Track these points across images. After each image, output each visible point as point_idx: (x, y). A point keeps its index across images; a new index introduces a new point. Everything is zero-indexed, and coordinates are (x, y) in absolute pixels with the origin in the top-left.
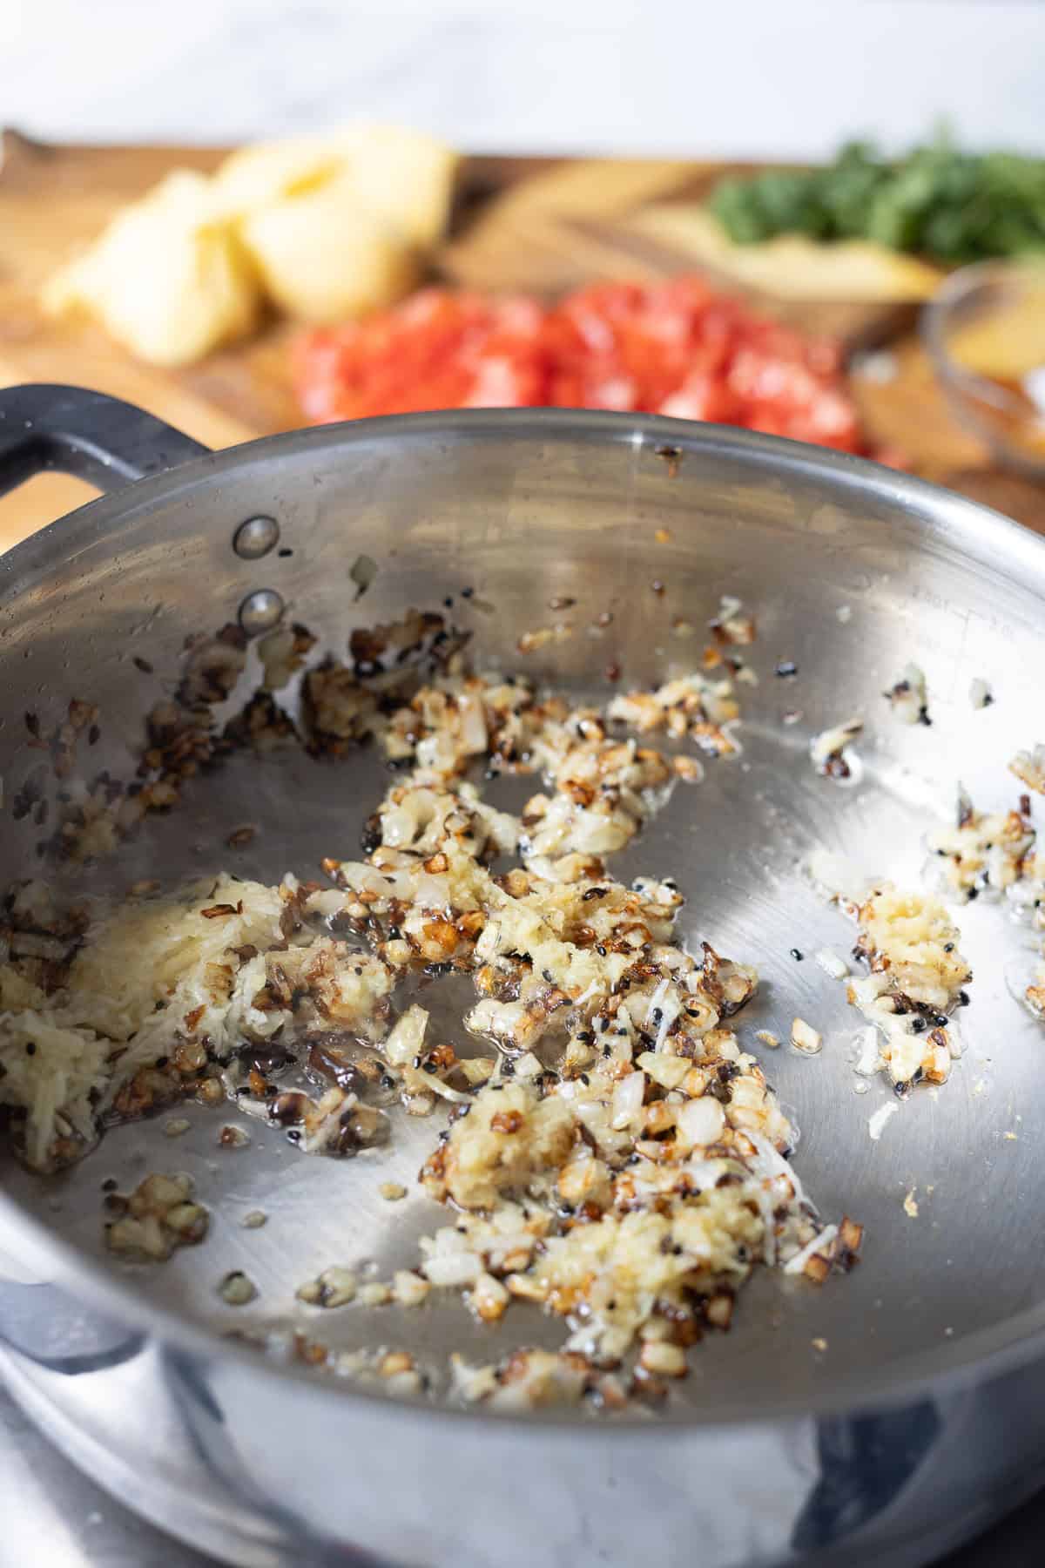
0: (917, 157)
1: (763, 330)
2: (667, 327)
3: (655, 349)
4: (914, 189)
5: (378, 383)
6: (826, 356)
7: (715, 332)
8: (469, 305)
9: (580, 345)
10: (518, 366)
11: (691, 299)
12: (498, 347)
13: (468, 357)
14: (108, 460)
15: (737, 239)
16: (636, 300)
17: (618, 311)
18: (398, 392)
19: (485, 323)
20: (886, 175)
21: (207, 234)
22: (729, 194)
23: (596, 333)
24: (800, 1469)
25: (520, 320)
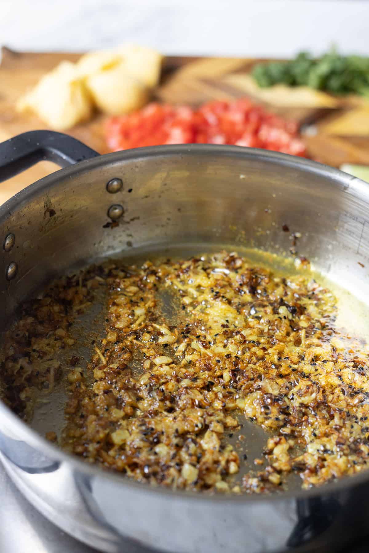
0: (325, 57)
1: (270, 118)
2: (236, 117)
3: (233, 124)
4: (324, 68)
5: (135, 136)
6: (293, 127)
7: (254, 118)
8: (167, 109)
9: (206, 123)
10: (185, 130)
11: (245, 107)
12: (178, 124)
13: (167, 127)
14: (65, 157)
15: (261, 86)
16: (226, 107)
17: (220, 111)
18: (142, 139)
19: (173, 115)
20: (314, 63)
21: (74, 84)
22: (258, 70)
23: (211, 119)
24: (291, 519)
25: (185, 114)
